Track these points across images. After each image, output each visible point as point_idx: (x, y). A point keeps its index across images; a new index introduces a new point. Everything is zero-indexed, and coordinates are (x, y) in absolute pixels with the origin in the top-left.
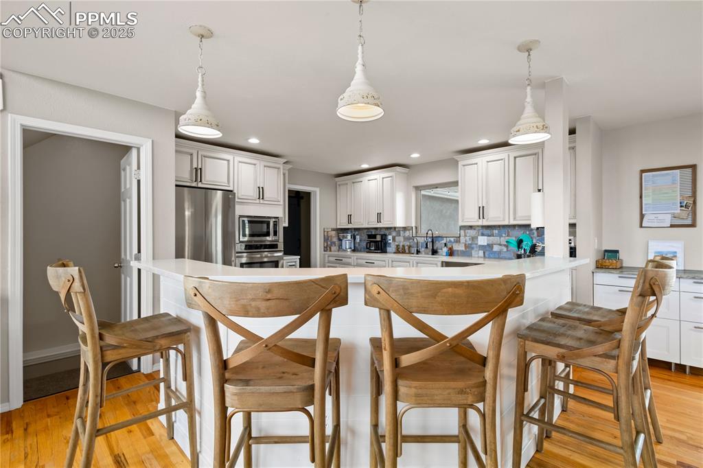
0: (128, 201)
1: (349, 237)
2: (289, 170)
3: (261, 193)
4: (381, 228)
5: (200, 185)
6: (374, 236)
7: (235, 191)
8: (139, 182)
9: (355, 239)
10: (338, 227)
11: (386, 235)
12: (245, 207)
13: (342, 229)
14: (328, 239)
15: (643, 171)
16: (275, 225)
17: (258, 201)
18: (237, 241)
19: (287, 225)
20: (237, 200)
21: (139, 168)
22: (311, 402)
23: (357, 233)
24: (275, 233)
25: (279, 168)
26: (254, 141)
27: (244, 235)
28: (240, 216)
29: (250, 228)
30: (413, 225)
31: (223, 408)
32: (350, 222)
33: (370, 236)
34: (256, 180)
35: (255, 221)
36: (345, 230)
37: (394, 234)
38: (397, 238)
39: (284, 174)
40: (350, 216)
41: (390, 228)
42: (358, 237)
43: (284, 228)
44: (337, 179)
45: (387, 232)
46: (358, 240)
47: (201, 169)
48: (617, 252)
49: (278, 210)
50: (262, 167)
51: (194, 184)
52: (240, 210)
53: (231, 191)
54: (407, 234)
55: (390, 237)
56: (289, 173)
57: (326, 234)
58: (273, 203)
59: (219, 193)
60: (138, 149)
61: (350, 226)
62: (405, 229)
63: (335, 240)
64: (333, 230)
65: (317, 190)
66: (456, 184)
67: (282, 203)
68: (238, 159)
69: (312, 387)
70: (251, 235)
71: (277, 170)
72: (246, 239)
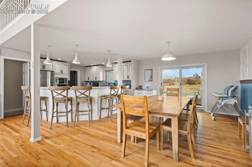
0: (26, 74)
1: (89, 84)
2: (70, 65)
3: (62, 72)
4: (97, 81)
5: (44, 70)
6: (95, 83)
7: (54, 71)
8: (30, 70)
9: (90, 84)
10: (86, 81)
11: (98, 83)
12: (57, 75)
13: (87, 81)
14: (82, 84)
15: (145, 70)
16: (66, 80)
17: (61, 74)
18: (55, 84)
19: (70, 80)
20: (55, 73)
21: (30, 67)
22: (66, 102)
23: (91, 82)
24: (66, 82)
25: (67, 65)
26: (60, 59)
27: (57, 83)
28: (56, 78)
29: (59, 81)
30: (105, 80)
31: (53, 103)
32: (89, 79)
33: (94, 83)
34: (60, 68)
35: (60, 79)
36: (88, 82)
37: (100, 83)
38: (101, 84)
39: (69, 67)
40: (89, 78)
41: (99, 81)
42: (91, 83)
43: (69, 81)
44: (85, 68)
45: (99, 82)
46: (91, 84)
47: (45, 66)
48: (142, 86)
49: (67, 76)
50: (62, 65)
51: (43, 70)
52: (55, 76)
53: (53, 71)
54: (103, 82)
55: (99, 83)
56: (70, 66)
57: (82, 82)
58: (65, 74)
59: (50, 72)
60: (30, 62)
61: (89, 81)
62: (103, 81)
63: (85, 84)
64: (84, 81)
65: (79, 70)
66: (112, 70)
67: (68, 74)
68: (55, 63)
69: (66, 100)
70: (59, 83)
71: (66, 66)
72: (58, 83)
